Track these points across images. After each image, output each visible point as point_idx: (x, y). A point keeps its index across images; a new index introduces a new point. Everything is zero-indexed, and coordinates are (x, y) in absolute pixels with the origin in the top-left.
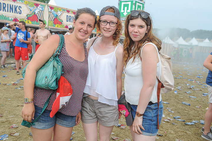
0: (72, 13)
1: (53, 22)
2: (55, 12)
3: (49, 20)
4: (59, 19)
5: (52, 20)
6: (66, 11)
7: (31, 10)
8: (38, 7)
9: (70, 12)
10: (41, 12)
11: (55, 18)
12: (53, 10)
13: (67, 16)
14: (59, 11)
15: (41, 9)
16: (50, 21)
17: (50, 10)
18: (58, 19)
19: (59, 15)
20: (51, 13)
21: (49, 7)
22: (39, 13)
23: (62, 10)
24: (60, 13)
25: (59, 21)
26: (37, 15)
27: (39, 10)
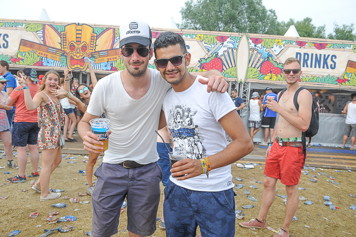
0: (314, 47)
1: (259, 69)
2: (265, 49)
3: (250, 65)
4: (274, 63)
5: (257, 66)
6: (294, 43)
7: (208, 51)
8: (225, 43)
9: (307, 44)
10: (230, 51)
11: (264, 62)
12: (259, 45)
13: (297, 54)
14: (275, 46)
15: (231, 45)
16: (250, 69)
17: (253, 45)
18: (271, 61)
19: (276, 53)
20: (255, 52)
21: (251, 39)
22: (226, 54)
23: (284, 42)
24: (278, 50)
25: (276, 65)
26: (223, 58)
27: (226, 49)
